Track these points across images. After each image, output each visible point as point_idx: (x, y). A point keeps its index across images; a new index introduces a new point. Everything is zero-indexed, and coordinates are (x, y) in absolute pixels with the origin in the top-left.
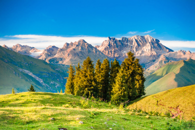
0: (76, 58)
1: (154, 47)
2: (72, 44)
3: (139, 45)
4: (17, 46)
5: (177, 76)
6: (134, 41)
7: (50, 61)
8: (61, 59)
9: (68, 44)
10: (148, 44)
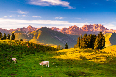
0: (73, 32)
1: (101, 28)
2: (72, 27)
3: (96, 27)
4: (52, 28)
5: (110, 38)
6: (94, 26)
7: (64, 33)
8: (68, 32)
9: (70, 27)
10: (99, 27)
